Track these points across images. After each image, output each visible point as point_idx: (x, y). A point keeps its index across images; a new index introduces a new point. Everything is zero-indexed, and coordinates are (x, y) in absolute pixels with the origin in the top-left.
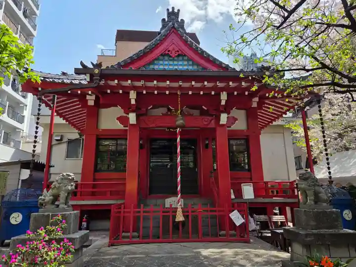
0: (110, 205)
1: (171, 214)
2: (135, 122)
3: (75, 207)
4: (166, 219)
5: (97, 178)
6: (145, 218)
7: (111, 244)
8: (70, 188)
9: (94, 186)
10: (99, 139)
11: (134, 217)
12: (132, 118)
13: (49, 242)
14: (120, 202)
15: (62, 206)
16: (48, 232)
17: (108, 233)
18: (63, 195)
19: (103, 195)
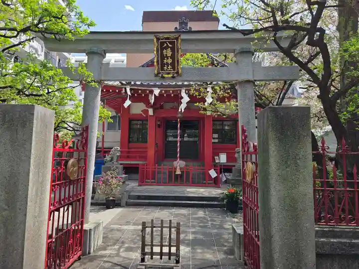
0: (138, 164)
1: (173, 170)
2: (152, 114)
3: (121, 164)
4: (170, 173)
5: (130, 147)
6: (159, 173)
7: (140, 185)
8: (118, 154)
9: (129, 152)
10: (130, 120)
11: (152, 171)
12: (151, 112)
13: (112, 177)
14: (144, 163)
15: (115, 163)
16: (111, 174)
17: (138, 181)
18: (115, 158)
19: (134, 158)
